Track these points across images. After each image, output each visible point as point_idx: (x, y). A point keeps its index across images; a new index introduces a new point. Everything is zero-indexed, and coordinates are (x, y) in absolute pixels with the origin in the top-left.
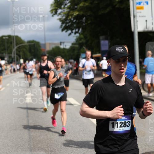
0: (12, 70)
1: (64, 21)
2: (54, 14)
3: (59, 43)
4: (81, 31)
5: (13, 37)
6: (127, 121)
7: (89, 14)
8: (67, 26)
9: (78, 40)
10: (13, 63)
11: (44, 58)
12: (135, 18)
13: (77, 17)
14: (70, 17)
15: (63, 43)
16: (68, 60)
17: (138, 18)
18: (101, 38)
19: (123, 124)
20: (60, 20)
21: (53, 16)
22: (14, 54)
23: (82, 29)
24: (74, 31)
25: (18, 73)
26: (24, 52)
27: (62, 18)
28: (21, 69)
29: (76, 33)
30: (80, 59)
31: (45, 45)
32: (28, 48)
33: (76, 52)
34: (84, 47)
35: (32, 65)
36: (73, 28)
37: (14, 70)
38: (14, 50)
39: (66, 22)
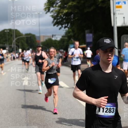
0: (12, 58)
1: (55, 17)
2: (48, 12)
3: (52, 36)
4: (70, 26)
5: (13, 30)
6: (112, 108)
7: (76, 12)
8: (58, 21)
9: (67, 33)
10: (13, 52)
11: (39, 49)
12: (115, 15)
13: (66, 14)
14: (61, 14)
15: (55, 35)
16: (59, 50)
17: (117, 16)
18: (86, 31)
19: (109, 110)
20: (52, 16)
21: (46, 13)
22: (14, 44)
23: (70, 24)
24: (64, 26)
25: (17, 60)
26: (22, 43)
27: (54, 15)
28: (19, 57)
29: (65, 27)
30: (69, 49)
31: (39, 37)
32: (25, 39)
33: (65, 43)
34: (72, 39)
35: (29, 54)
36: (63, 23)
37: (14, 58)
38: (14, 41)
39: (57, 18)
